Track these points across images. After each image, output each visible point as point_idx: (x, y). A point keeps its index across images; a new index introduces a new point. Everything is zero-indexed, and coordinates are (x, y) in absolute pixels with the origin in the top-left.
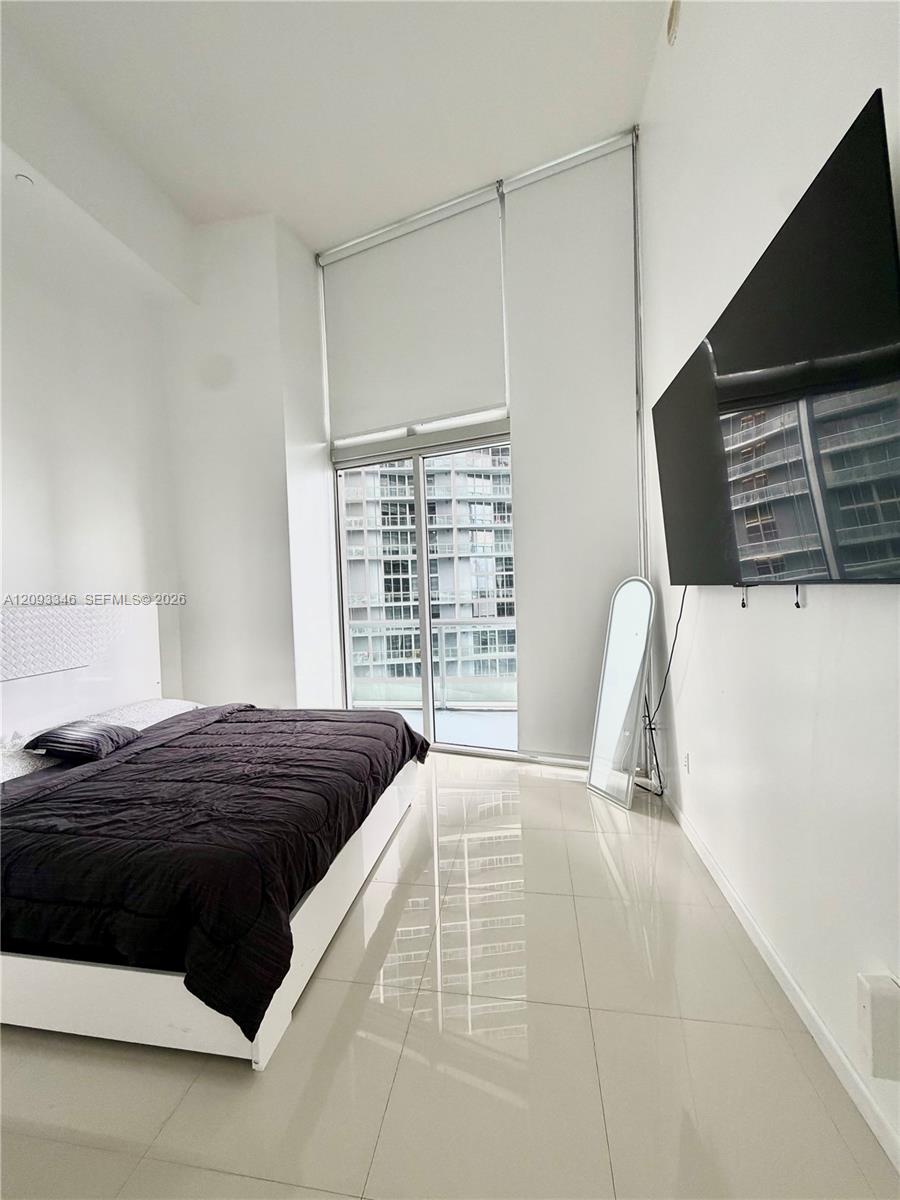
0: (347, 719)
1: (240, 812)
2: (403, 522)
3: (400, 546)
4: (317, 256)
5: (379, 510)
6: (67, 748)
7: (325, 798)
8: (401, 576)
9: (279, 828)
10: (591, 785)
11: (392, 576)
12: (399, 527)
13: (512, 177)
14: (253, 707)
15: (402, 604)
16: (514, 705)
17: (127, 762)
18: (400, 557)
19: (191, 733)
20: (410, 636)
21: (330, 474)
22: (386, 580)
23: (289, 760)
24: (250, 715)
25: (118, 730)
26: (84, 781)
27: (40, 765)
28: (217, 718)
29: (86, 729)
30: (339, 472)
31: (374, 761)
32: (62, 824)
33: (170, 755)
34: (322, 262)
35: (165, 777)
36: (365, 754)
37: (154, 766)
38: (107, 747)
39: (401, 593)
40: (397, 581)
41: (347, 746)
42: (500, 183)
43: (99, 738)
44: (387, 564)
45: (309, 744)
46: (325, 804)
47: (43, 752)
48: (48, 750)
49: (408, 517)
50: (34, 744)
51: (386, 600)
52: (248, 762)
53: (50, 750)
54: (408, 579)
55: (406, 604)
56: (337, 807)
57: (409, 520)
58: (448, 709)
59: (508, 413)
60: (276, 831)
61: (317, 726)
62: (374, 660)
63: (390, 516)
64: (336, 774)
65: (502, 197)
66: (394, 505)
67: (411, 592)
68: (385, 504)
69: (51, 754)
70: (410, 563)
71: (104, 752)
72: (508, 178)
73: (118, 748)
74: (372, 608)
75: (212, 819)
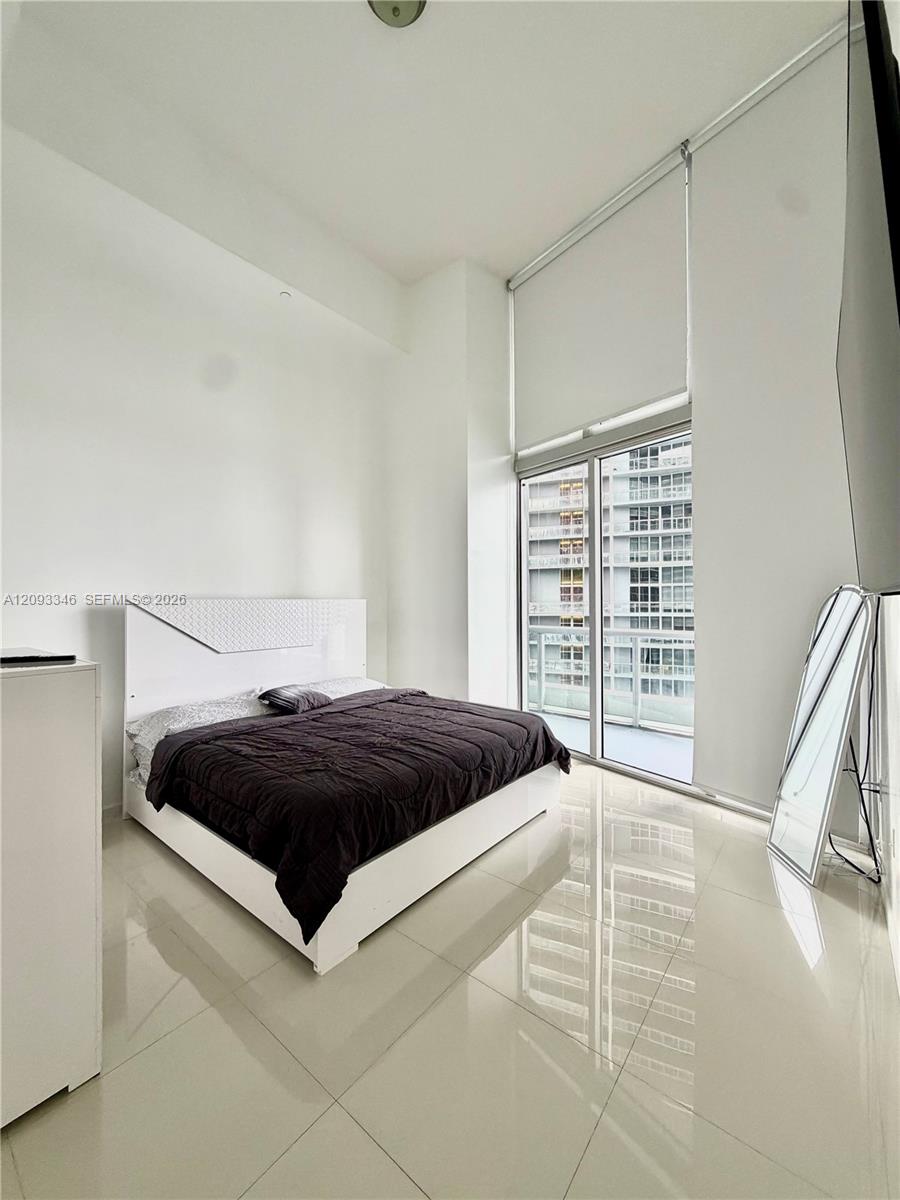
0: (488, 714)
1: (349, 769)
2: (654, 525)
3: (650, 552)
4: (509, 281)
5: (627, 515)
6: (280, 702)
7: (420, 777)
8: (650, 585)
9: (365, 788)
10: (771, 843)
11: (639, 585)
12: (649, 532)
13: (697, 134)
14: (424, 693)
15: (650, 614)
16: (690, 731)
17: (313, 720)
18: (649, 564)
19: (367, 707)
20: (658, 650)
21: (514, 485)
22: (632, 588)
23: (413, 739)
24: (418, 700)
25: (315, 695)
26: (280, 727)
27: (265, 711)
28: (391, 697)
29: (296, 691)
30: (523, 482)
31: (487, 755)
32: (246, 750)
33: (342, 720)
34: (512, 286)
35: (326, 734)
36: (479, 747)
37: (327, 725)
38: (303, 706)
39: (649, 602)
40: (645, 590)
41: (468, 736)
42: (685, 143)
43: (301, 699)
44: (634, 572)
45: (439, 730)
46: (418, 779)
47: (267, 702)
48: (271, 702)
49: (661, 520)
50: (263, 697)
51: (632, 610)
52: (384, 735)
53: (272, 701)
54: (657, 589)
55: (655, 614)
56: (428, 787)
57: (661, 524)
58: (640, 728)
59: (690, 398)
60: (361, 790)
61: (457, 717)
62: (616, 672)
63: (639, 521)
64: (440, 757)
65: (689, 159)
66: (644, 509)
67: (660, 602)
68: (632, 509)
69: (272, 705)
70: (660, 571)
71: (301, 710)
72: (693, 136)
73: (313, 708)
74: (616, 617)
75: (327, 769)
